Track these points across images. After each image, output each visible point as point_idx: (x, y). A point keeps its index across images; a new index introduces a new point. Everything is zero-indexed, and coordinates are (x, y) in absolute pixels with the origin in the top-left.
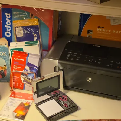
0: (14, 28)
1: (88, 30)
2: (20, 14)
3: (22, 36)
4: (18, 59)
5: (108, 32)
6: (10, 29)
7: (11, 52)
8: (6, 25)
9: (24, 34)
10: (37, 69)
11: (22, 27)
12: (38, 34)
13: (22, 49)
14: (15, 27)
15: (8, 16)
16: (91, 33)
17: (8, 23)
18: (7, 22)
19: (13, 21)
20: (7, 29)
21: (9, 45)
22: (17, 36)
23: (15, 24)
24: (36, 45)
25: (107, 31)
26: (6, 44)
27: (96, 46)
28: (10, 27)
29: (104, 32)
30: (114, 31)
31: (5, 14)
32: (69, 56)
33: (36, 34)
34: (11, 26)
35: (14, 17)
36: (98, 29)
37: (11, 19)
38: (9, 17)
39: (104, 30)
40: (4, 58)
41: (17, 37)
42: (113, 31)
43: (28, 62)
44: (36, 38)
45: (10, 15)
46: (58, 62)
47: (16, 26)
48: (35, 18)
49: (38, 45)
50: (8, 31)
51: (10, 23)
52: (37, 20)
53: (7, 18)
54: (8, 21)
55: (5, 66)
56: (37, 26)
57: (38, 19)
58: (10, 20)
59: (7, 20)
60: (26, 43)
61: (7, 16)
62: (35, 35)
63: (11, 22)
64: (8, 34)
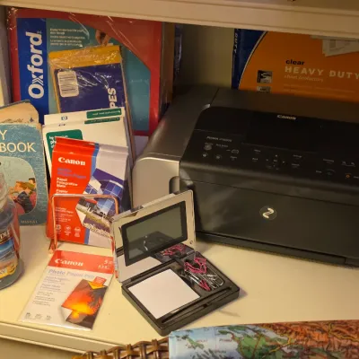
0: (53, 73)
1: (260, 72)
2: (67, 34)
3: (76, 93)
4: (68, 161)
5: (316, 75)
6: (42, 77)
7: (49, 141)
8: (31, 64)
9: (80, 88)
10: (121, 186)
11: (74, 69)
12: (119, 87)
13: (78, 133)
14: (56, 71)
15: (36, 40)
16: (267, 78)
17: (37, 60)
18: (33, 58)
19: (50, 55)
20: (34, 76)
21: (42, 121)
22: (63, 96)
23: (55, 60)
24: (118, 119)
25: (312, 72)
26: (32, 120)
27: (284, 117)
28: (41, 71)
29: (304, 75)
30: (332, 73)
31: (28, 34)
32: (208, 147)
33: (113, 89)
34: (45, 66)
35: (52, 44)
36: (288, 69)
37: (43, 47)
38: (39, 43)
39: (304, 71)
40: (29, 157)
41: (60, 97)
42: (331, 72)
43: (97, 167)
44: (116, 100)
45: (39, 36)
46: (180, 167)
47: (60, 67)
48: (112, 44)
49: (122, 120)
50: (37, 83)
51: (41, 59)
52: (117, 48)
53: (32, 46)
54: (36, 54)
55: (31, 182)
56: (117, 65)
57: (120, 47)
58: (40, 52)
59: (33, 50)
60: (89, 115)
61: (31, 40)
62: (112, 91)
63: (45, 56)
64: (36, 91)
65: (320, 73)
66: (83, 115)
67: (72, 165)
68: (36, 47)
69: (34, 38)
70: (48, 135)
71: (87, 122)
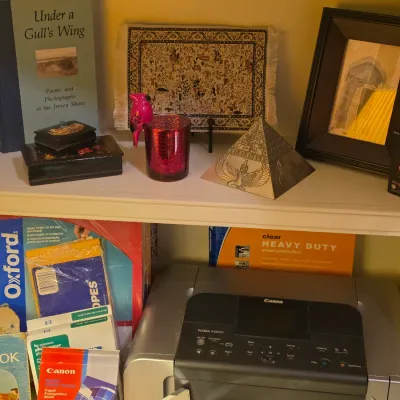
0: (30, 271)
1: (238, 247)
2: (44, 231)
3: (55, 290)
4: (57, 371)
5: (293, 247)
6: (18, 276)
8: (7, 265)
9: (59, 285)
10: (114, 392)
11: (55, 266)
14: (34, 270)
15: (12, 240)
16: (246, 253)
17: (13, 260)
18: (9, 258)
19: (28, 253)
20: (9, 276)
22: (42, 294)
23: (30, 261)
25: (289, 246)
26: (12, 326)
28: (18, 270)
29: (281, 248)
30: (309, 246)
31: (3, 235)
32: (201, 341)
33: (94, 283)
34: (21, 266)
35: (28, 242)
36: (265, 243)
37: (20, 247)
39: (281, 244)
41: (40, 297)
42: (307, 245)
44: (97, 293)
46: (174, 366)
47: (37, 265)
48: (91, 238)
50: (14, 283)
51: (17, 258)
52: (98, 240)
53: (8, 247)
54: (13, 254)
55: (14, 392)
56: (99, 257)
57: (100, 240)
58: (17, 251)
59: (9, 251)
60: (74, 317)
61: (7, 241)
62: (93, 285)
63: (21, 255)
64: (12, 291)
65: (297, 245)
66: (67, 317)
67: (61, 375)
68: (13, 247)
69: (11, 239)
70: (33, 343)
71: (73, 326)
